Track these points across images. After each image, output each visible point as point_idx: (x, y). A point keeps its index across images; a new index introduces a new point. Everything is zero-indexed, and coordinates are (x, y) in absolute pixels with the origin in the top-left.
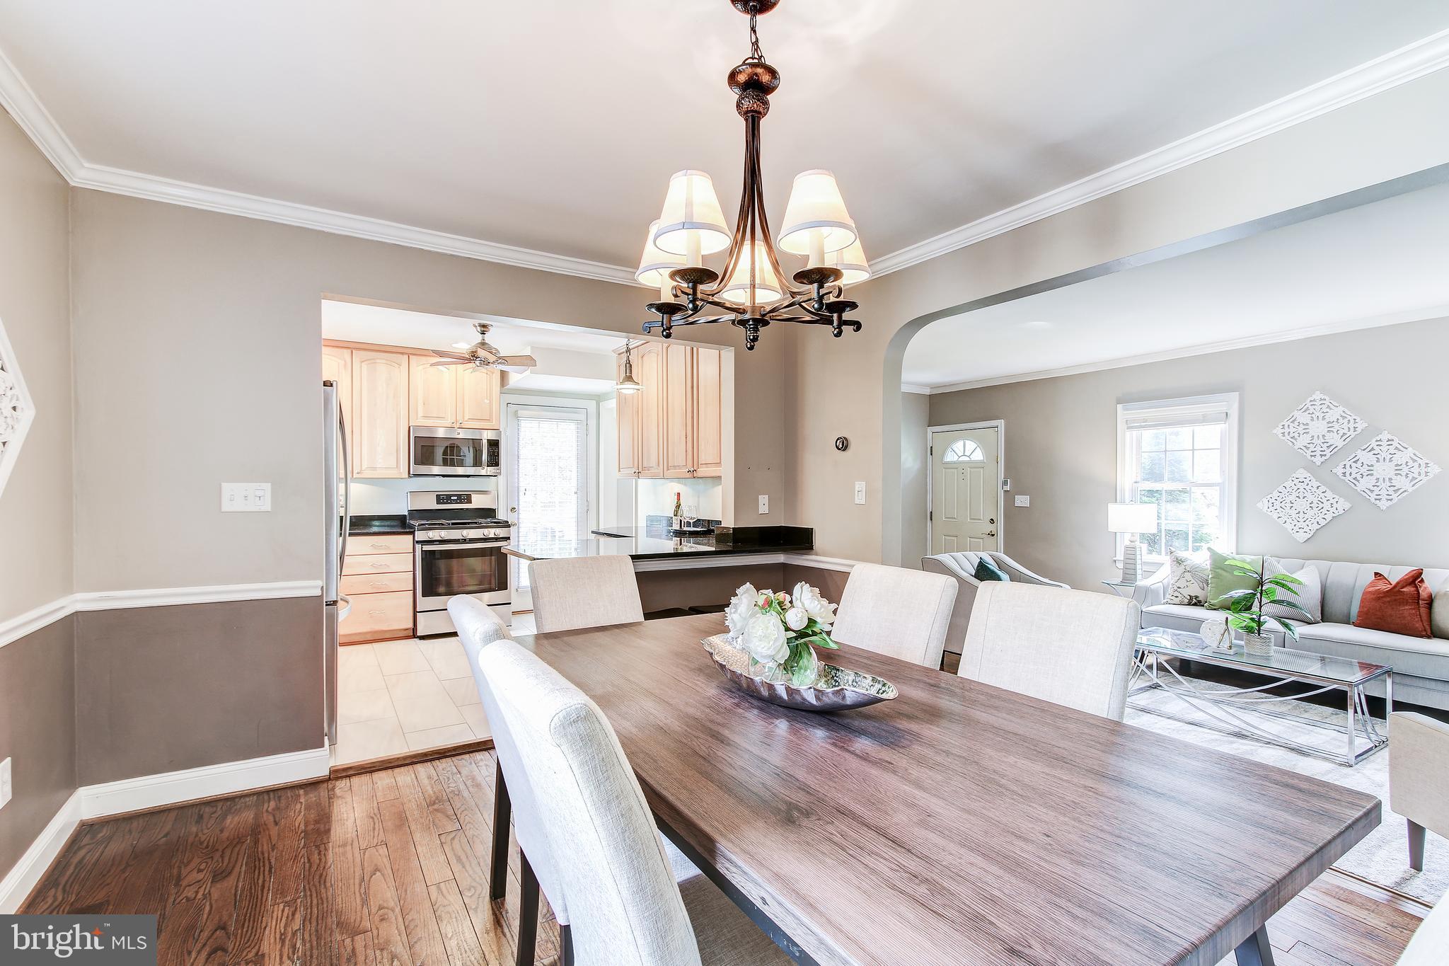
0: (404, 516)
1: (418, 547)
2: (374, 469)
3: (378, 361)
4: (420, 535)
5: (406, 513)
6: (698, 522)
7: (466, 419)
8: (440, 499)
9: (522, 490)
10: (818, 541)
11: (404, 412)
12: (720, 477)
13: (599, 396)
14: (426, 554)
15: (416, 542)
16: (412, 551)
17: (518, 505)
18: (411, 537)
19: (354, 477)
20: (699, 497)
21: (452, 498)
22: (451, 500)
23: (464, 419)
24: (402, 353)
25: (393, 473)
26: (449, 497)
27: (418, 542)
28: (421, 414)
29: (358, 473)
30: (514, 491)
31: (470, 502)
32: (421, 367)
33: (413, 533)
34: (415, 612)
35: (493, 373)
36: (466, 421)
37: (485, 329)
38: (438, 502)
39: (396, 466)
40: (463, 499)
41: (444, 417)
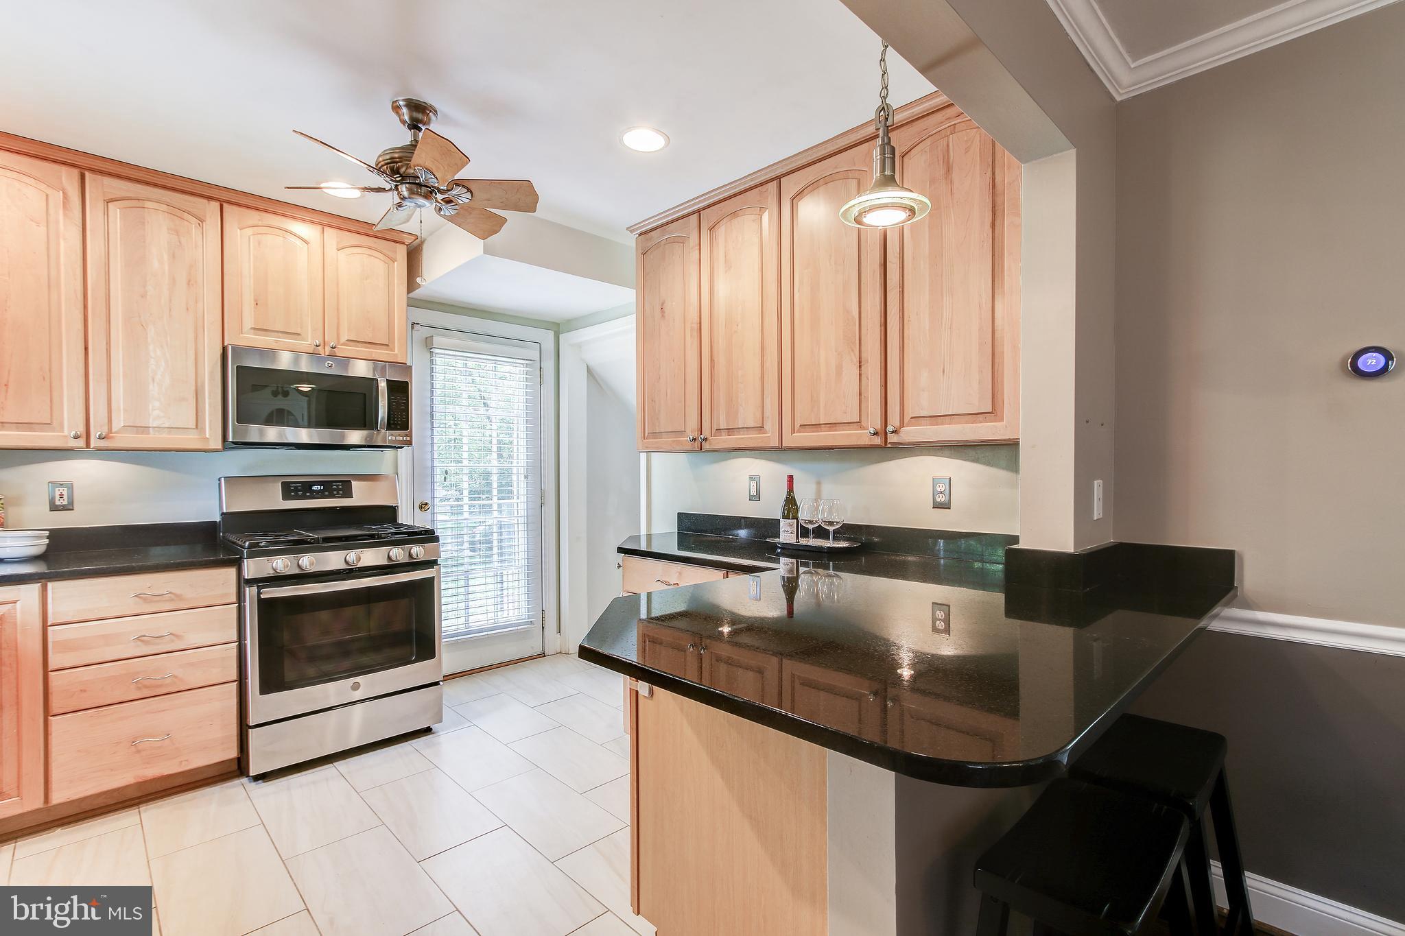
0: (213, 525)
1: (250, 592)
2: (144, 429)
3: (148, 204)
4: (251, 568)
5: (219, 521)
6: (848, 530)
7: (344, 339)
8: (292, 489)
9: (439, 472)
10: (1250, 577)
11: (212, 317)
12: (1013, 445)
13: (558, 324)
14: (265, 606)
15: (242, 583)
16: (234, 599)
17: (433, 498)
18: (231, 572)
19: (92, 445)
20: (819, 483)
21: (315, 488)
22: (312, 491)
23: (338, 340)
24: (208, 198)
25: (190, 440)
26: (308, 485)
27: (250, 582)
28: (249, 323)
29: (100, 438)
31: (348, 494)
32: (249, 231)
33: (237, 563)
34: (243, 727)
35: (394, 260)
36: (344, 344)
37: (420, 116)
38: (286, 496)
39: (194, 427)
40: (335, 490)
41: (299, 334)
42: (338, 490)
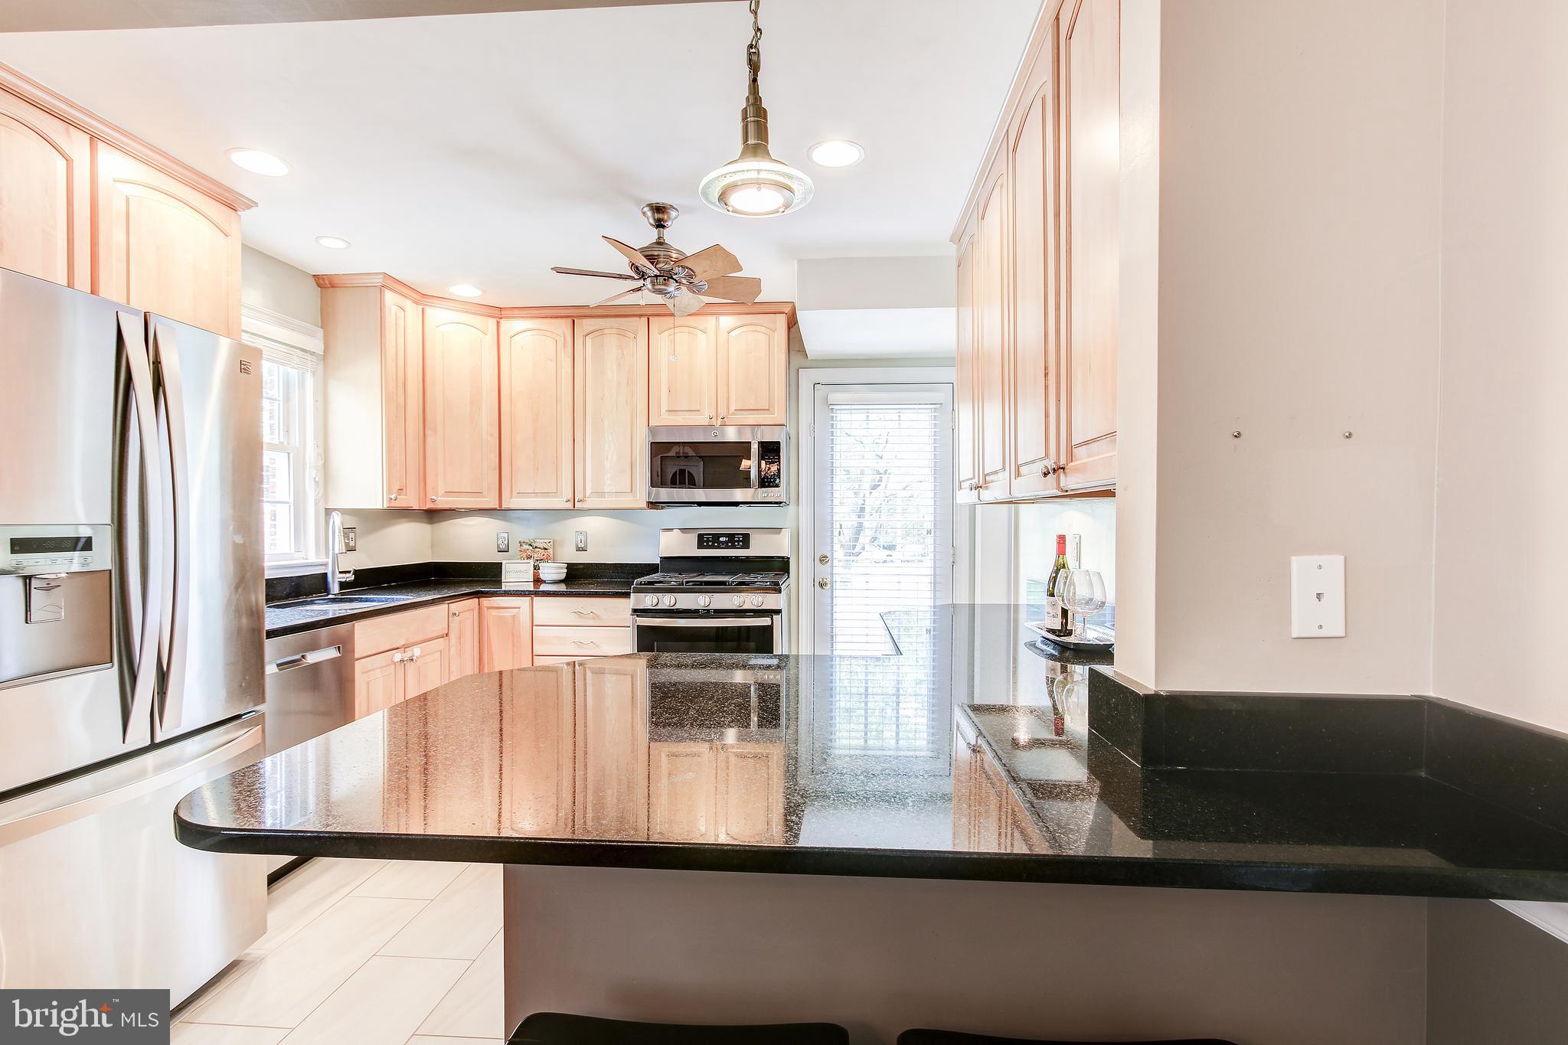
2: (601, 494)
4: (636, 601)
5: (658, 561)
7: (732, 409)
8: (703, 541)
9: (837, 526)
11: (642, 407)
16: (629, 623)
17: (832, 552)
18: (628, 602)
19: (576, 506)
21: (721, 539)
22: (719, 542)
23: (728, 409)
25: (627, 501)
26: (716, 537)
27: (634, 611)
28: (665, 407)
29: (579, 501)
30: (822, 527)
31: (748, 546)
32: (666, 335)
33: (629, 595)
35: (774, 331)
36: (733, 414)
37: (660, 216)
38: (700, 546)
39: (629, 491)
40: (736, 541)
41: (699, 411)
42: (739, 541)
